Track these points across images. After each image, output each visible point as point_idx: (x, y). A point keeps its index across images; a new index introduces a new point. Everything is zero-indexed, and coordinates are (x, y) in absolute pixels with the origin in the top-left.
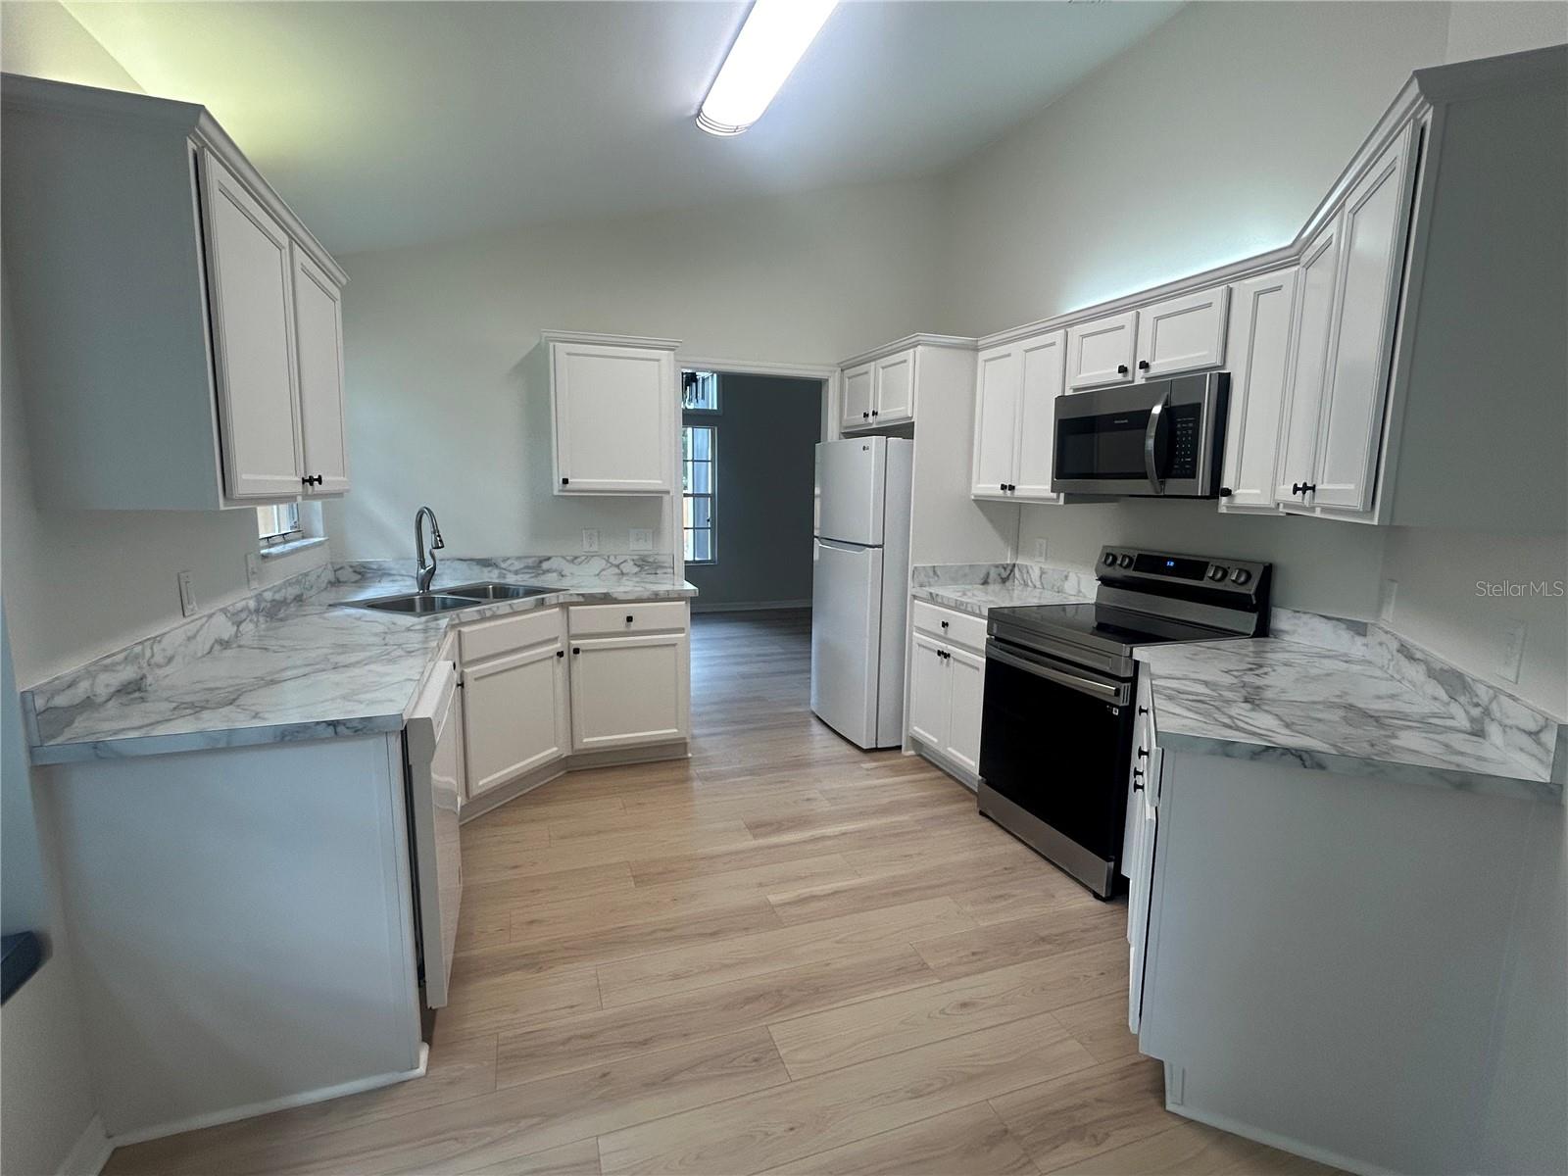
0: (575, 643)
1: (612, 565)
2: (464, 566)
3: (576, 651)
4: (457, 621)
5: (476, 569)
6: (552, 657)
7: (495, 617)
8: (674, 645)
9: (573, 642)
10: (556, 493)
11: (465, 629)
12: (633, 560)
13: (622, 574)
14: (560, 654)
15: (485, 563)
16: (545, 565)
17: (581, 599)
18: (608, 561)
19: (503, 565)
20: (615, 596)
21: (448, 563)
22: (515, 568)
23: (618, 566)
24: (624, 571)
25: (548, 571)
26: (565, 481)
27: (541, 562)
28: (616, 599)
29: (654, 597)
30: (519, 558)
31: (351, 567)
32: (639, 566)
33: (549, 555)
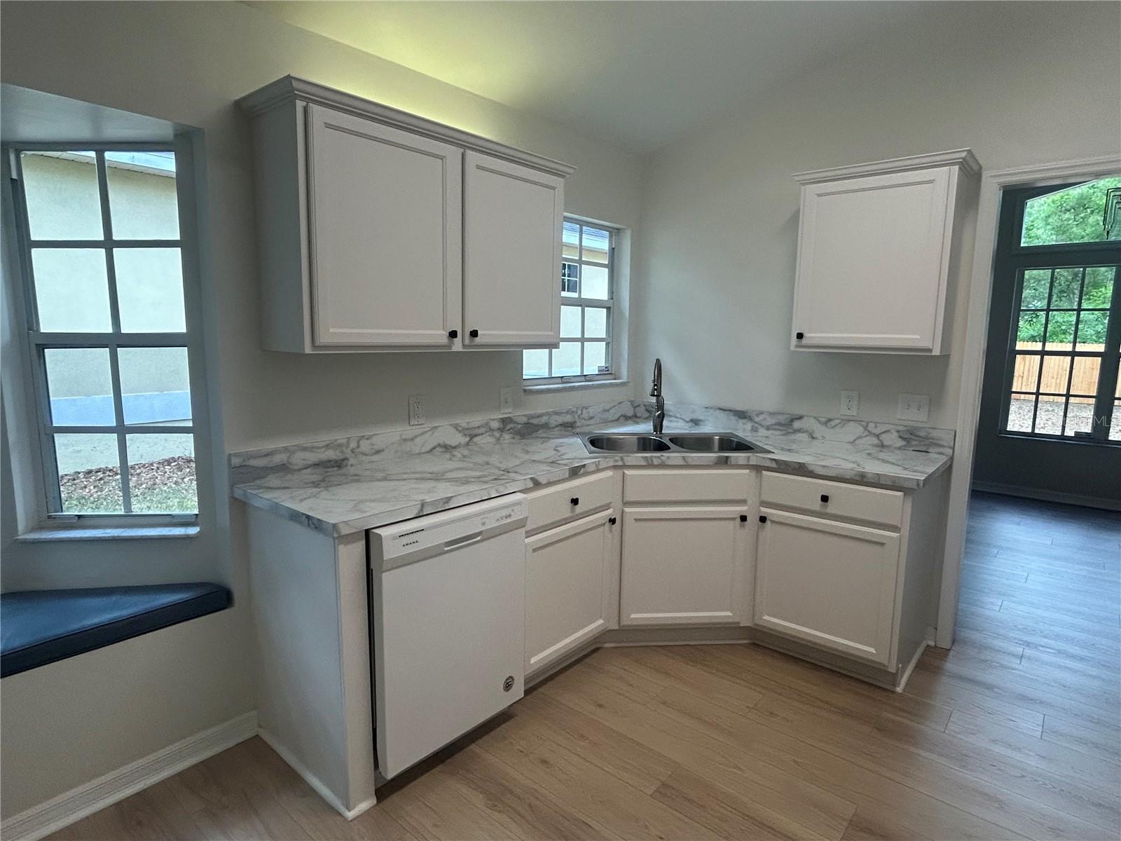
0: (765, 511)
1: (870, 433)
2: (722, 415)
3: (763, 519)
4: (620, 463)
5: (733, 418)
6: (734, 519)
7: (663, 466)
8: (882, 544)
9: (763, 509)
10: (792, 348)
11: (628, 472)
12: (898, 432)
13: (882, 446)
14: (743, 518)
15: (741, 415)
16: (797, 425)
17: (774, 465)
18: (866, 428)
19: (757, 419)
20: (811, 468)
21: (711, 411)
22: (768, 424)
23: (878, 436)
24: (885, 443)
25: (799, 431)
26: (800, 336)
27: (792, 420)
28: (812, 472)
29: (858, 478)
30: (772, 414)
31: (645, 406)
32: (904, 439)
33: (801, 412)
